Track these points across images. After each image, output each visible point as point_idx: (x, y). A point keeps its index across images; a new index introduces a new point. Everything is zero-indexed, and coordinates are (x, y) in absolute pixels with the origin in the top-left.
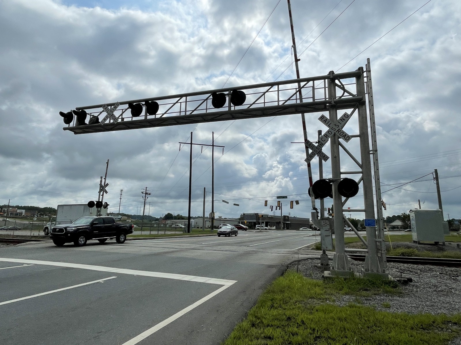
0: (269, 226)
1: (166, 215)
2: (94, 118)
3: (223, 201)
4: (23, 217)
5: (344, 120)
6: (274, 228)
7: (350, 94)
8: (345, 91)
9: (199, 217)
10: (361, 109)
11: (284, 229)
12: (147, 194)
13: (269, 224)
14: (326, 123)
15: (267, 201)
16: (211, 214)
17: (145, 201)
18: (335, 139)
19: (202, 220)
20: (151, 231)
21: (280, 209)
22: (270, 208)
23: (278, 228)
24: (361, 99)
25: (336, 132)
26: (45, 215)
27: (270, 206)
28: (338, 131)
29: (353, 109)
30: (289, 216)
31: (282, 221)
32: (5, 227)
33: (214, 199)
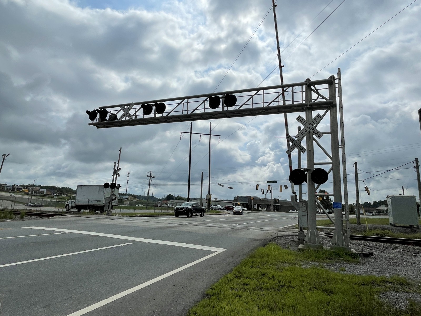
0: (260, 207)
1: (167, 196)
2: (113, 116)
3: (219, 184)
4: (44, 196)
5: (317, 120)
6: (265, 209)
7: (323, 97)
8: (319, 95)
9: (197, 199)
10: (332, 110)
11: (274, 211)
12: (152, 177)
13: (261, 206)
14: (302, 122)
15: (258, 185)
16: (207, 196)
17: (150, 183)
18: (310, 135)
19: (199, 201)
20: (155, 209)
21: (270, 193)
22: (262, 192)
23: (269, 210)
24: (332, 103)
25: (310, 130)
26: (63, 194)
27: (262, 190)
28: (312, 129)
29: (326, 110)
30: (279, 199)
31: (272, 203)
32: (30, 204)
33: (210, 183)
